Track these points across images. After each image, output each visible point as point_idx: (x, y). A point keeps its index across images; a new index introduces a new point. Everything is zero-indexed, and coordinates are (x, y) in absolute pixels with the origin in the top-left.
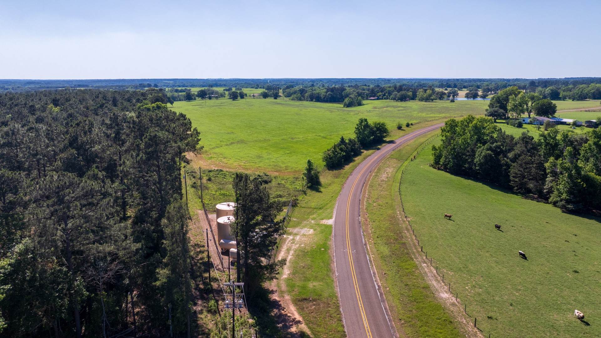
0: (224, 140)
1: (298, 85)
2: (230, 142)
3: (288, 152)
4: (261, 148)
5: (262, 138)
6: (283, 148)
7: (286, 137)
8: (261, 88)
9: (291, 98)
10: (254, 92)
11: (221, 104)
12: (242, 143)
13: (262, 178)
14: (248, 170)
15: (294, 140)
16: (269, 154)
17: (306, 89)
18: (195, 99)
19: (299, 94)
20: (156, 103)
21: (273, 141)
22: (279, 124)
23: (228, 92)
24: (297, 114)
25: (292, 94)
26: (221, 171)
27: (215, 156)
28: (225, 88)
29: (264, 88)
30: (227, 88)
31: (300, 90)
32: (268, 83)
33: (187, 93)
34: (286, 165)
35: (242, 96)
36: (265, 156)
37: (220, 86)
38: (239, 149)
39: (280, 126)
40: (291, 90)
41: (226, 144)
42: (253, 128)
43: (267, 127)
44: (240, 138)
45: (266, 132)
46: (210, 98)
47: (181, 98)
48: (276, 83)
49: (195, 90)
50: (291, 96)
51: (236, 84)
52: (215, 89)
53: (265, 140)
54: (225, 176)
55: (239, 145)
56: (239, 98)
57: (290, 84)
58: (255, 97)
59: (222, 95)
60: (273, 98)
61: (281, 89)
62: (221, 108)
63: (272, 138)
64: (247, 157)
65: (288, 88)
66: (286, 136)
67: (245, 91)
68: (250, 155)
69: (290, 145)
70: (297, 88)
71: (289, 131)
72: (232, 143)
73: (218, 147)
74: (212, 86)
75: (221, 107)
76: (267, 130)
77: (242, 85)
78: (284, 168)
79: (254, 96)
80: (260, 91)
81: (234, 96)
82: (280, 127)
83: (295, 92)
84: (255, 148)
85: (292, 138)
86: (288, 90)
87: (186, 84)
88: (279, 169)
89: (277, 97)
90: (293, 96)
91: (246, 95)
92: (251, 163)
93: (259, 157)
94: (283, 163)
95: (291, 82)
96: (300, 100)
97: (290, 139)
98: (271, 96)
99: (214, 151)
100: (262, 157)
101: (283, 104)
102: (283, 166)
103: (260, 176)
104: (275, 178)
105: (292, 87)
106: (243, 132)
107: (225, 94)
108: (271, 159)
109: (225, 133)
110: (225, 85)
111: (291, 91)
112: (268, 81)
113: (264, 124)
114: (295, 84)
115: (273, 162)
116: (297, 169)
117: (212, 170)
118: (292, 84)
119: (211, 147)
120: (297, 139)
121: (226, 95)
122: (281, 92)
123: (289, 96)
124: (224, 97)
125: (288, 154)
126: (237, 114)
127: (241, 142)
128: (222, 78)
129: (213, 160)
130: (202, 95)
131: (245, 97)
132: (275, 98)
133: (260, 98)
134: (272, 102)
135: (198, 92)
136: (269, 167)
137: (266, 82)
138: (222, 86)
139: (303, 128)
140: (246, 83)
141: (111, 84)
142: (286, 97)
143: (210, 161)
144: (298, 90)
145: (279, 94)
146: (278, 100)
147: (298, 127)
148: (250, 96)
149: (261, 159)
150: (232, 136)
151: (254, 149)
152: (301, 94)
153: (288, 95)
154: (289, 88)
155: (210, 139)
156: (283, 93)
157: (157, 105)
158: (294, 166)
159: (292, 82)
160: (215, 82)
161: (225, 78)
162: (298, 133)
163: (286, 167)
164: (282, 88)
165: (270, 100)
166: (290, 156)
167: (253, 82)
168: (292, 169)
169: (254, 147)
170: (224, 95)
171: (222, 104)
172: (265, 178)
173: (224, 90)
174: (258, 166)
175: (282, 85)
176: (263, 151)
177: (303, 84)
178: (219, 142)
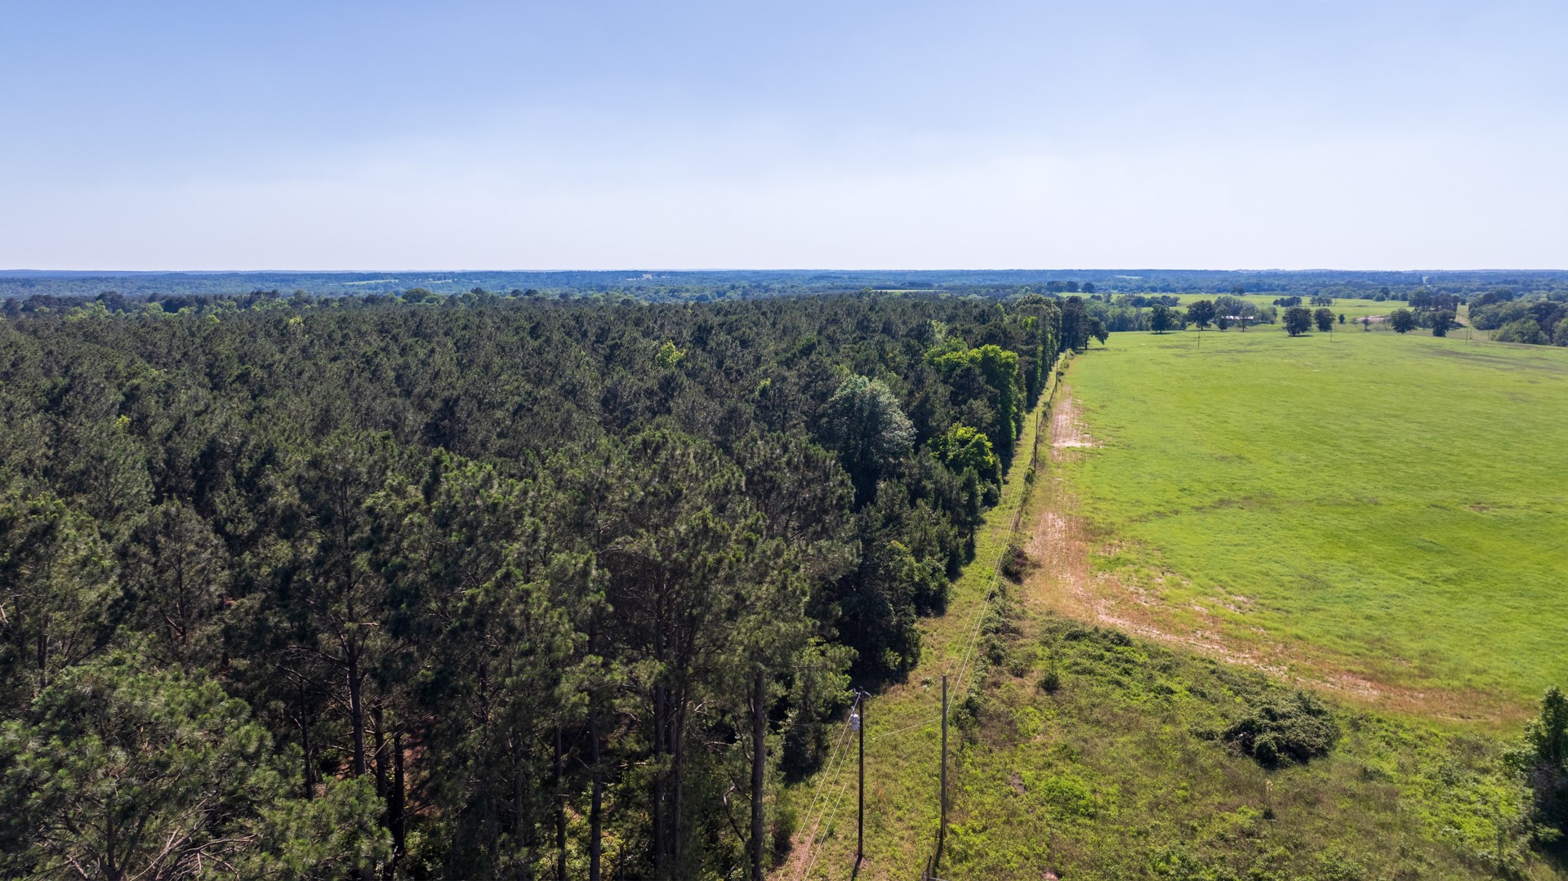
0: (1197, 486)
1: (1530, 291)
2: (1217, 497)
3: (1450, 571)
4: (1333, 537)
5: (1348, 490)
6: (1430, 550)
7: (1449, 493)
8: (1394, 298)
9: (1500, 332)
10: (1370, 310)
11: (1250, 345)
12: (1262, 504)
13: (1279, 729)
14: (1240, 650)
15: (1488, 514)
16: (1363, 571)
17: (1560, 304)
18: (1183, 327)
19: (1532, 322)
20: (983, 348)
21: (1392, 510)
22: (1429, 436)
23: (1284, 309)
24: (1514, 398)
25: (1503, 320)
26: (1122, 640)
27: (1133, 557)
28: (1279, 298)
29: (1404, 299)
30: (1286, 298)
31: (1537, 309)
32: (1421, 283)
33: (1156, 311)
34: (1427, 644)
35: (1325, 323)
36: (1340, 581)
37: (1270, 290)
38: (1239, 531)
39: (1435, 446)
40: (1500, 306)
41: (1197, 504)
42: (1324, 443)
43: (1381, 443)
44: (1258, 484)
45: (1372, 467)
46: (1223, 326)
47: (1144, 323)
48: (1451, 285)
49: (1186, 301)
50: (1499, 326)
51: (1319, 285)
52: (1250, 299)
53: (1359, 503)
54: (1127, 672)
55: (1246, 514)
56: (1315, 327)
57: (1500, 287)
58: (1369, 327)
59: (1266, 318)
60: (1431, 331)
61: (1463, 303)
62: (1238, 361)
63: (1390, 494)
64: (1259, 578)
65: (1489, 299)
66: (1454, 489)
67: (1339, 306)
68: (1275, 566)
69: (1464, 534)
70: (1525, 301)
71: (1470, 471)
72: (1222, 502)
73: (1160, 515)
74: (1241, 292)
75: (1240, 357)
76: (1376, 458)
77: (1335, 289)
78: (1416, 662)
79: (1366, 322)
80: (1391, 307)
81: (1298, 324)
82: (1430, 449)
83: (1516, 316)
84: (1309, 533)
85: (1478, 505)
86: (1491, 306)
87: (1174, 285)
88: (1388, 664)
89: (1447, 328)
90: (1505, 327)
91: (1342, 318)
92: (1267, 613)
93: (1314, 583)
94: (1416, 630)
95: (1506, 282)
96: (1534, 340)
97: (1467, 509)
98: (1424, 325)
99: (1140, 530)
100: (1326, 585)
101: (1464, 354)
102: (1413, 647)
103: (1273, 718)
104: (1355, 725)
105: (1508, 296)
106: (1279, 459)
107: (1275, 315)
108: (1361, 598)
109: (1211, 455)
110: (1284, 289)
111: (1502, 312)
112: (1425, 279)
113: (1370, 431)
114: (1521, 286)
115: (1368, 618)
116: (1480, 681)
117: (1088, 630)
118: (1508, 287)
119: (1136, 512)
120: (1501, 512)
121: (1279, 318)
122: (1462, 314)
123: (1492, 328)
124: (1272, 323)
125: (1448, 580)
126: (1286, 383)
127: (1261, 500)
128: (1281, 268)
129: (1120, 572)
130: (1202, 315)
131: (1335, 325)
132: (1439, 333)
133: (1386, 329)
134: (1424, 346)
135: (1190, 307)
136: (1341, 646)
137: (1416, 280)
138: (1273, 290)
139: (1535, 462)
140: (1349, 282)
141: (988, 283)
142: (1478, 328)
143: (1102, 577)
144: (1531, 309)
145: (1456, 320)
146: (1448, 341)
147: (1514, 454)
148: (1354, 322)
149: (1319, 593)
150: (1235, 471)
151: (1301, 537)
152: (1539, 320)
153: (1491, 324)
154: (1494, 302)
155: (1146, 479)
156: (1471, 316)
157: (985, 353)
158: (1466, 654)
159: (1510, 283)
160: (1255, 281)
161: (1288, 269)
162: (1508, 480)
163: (1424, 655)
164: (1470, 300)
165: (1422, 337)
166: (1453, 597)
167: (1374, 280)
168: (1454, 673)
169: (1302, 531)
170: (1273, 318)
171: (1249, 348)
172: (1300, 729)
173: (1276, 303)
174: (1295, 630)
175: (1472, 291)
176: (1339, 552)
177: (1552, 289)
178: (1172, 495)
